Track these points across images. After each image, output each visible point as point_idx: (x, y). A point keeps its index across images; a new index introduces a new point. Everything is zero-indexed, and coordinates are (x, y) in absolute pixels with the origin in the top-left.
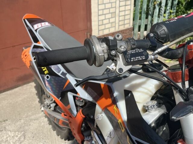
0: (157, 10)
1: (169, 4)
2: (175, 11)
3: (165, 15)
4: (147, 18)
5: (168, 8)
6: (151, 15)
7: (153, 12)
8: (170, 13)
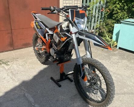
0: (93, 19)
1: (100, 17)
2: (103, 21)
3: (97, 22)
4: (88, 23)
5: (99, 19)
6: (90, 22)
7: (91, 20)
8: (101, 21)
